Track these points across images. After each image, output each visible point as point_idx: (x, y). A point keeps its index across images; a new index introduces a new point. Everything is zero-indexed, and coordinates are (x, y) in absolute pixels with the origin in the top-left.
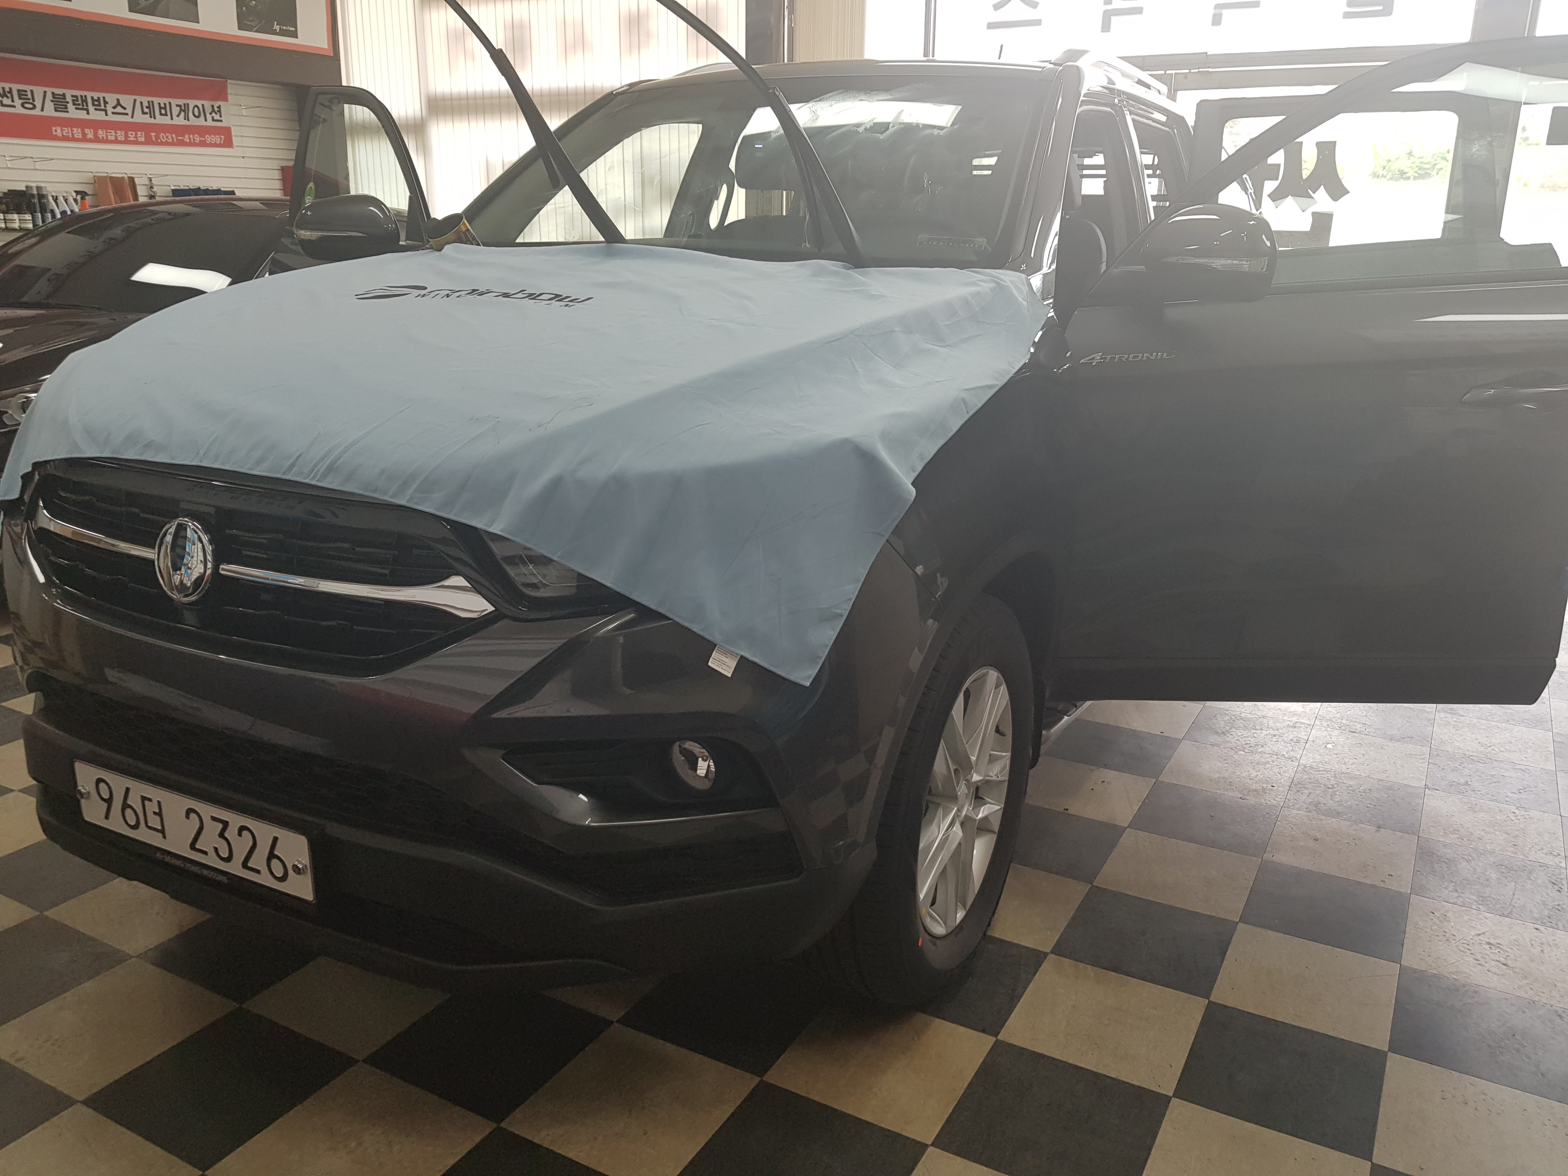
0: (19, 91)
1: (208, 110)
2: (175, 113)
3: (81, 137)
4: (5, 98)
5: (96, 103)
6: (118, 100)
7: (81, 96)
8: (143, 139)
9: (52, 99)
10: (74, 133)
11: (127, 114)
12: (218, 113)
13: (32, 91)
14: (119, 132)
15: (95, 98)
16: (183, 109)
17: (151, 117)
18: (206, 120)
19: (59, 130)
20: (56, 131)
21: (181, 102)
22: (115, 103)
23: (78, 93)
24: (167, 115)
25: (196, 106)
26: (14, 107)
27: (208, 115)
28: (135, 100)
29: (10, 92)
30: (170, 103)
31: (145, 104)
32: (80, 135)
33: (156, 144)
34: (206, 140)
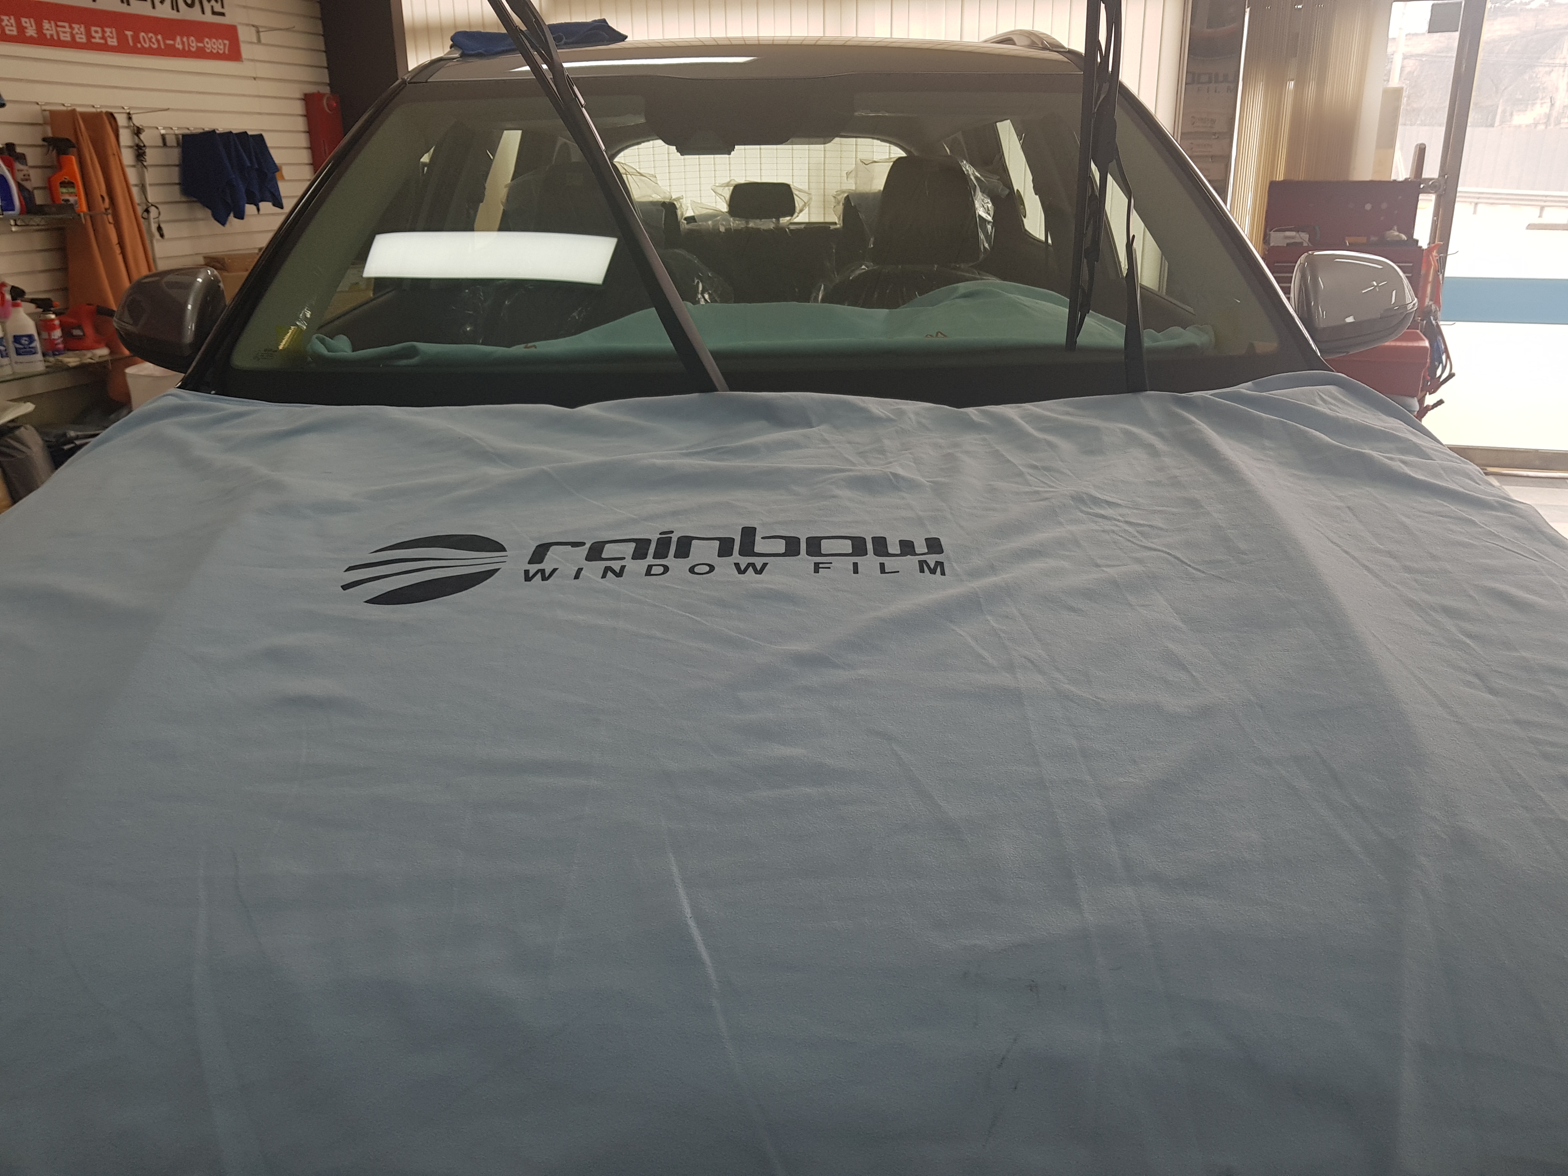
3: (15, 33)
8: (113, 42)
10: (4, 24)
14: (76, 26)
18: (203, 12)
27: (206, 4)
32: (14, 29)
33: (136, 50)
34: (204, 46)
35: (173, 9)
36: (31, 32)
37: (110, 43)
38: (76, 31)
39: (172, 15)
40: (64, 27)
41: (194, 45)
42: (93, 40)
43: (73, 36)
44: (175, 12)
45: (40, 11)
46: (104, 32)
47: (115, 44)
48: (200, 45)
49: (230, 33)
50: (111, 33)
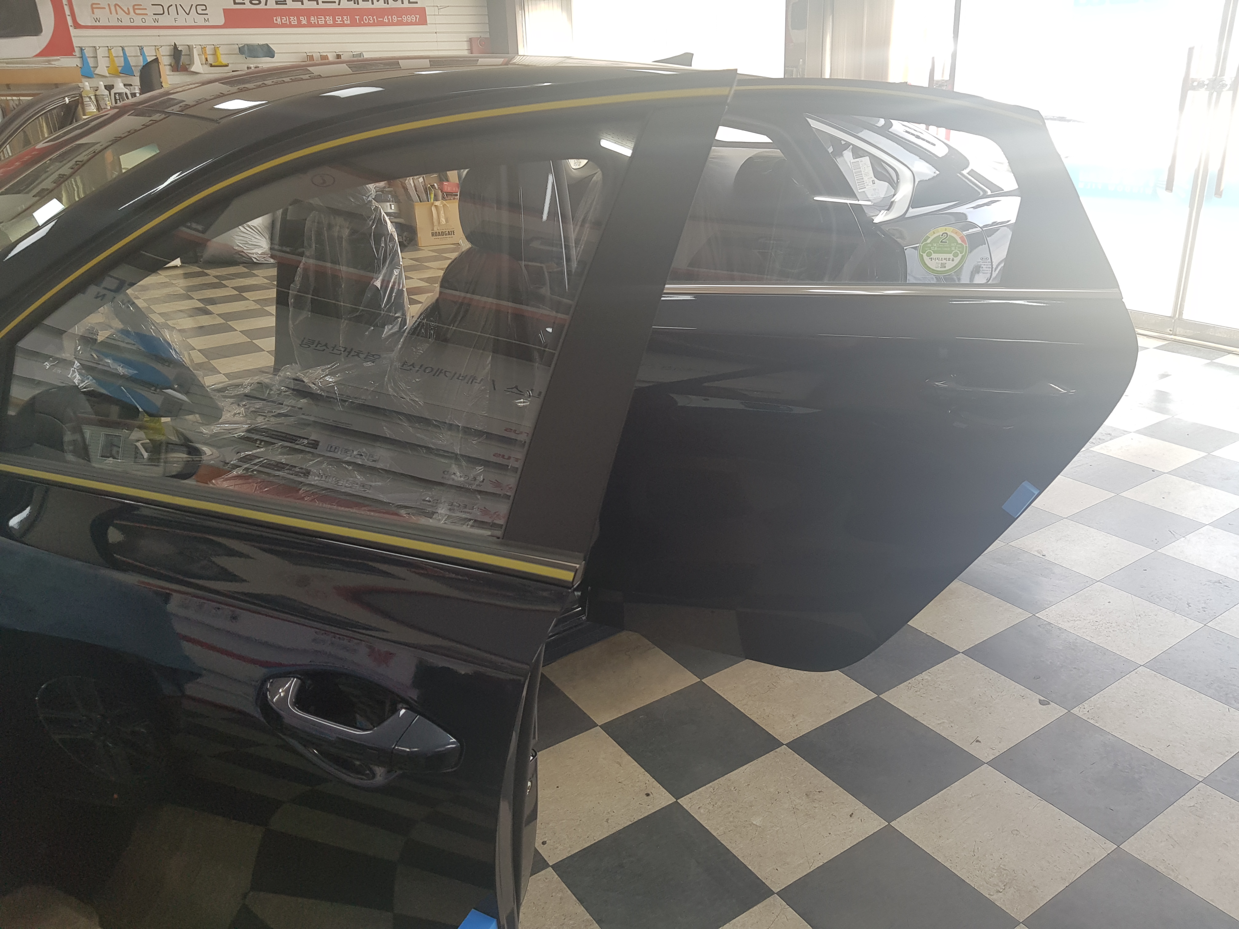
8: (347, 22)
10: (291, 20)
11: (335, 2)
14: (328, 17)
17: (355, 3)
18: (403, 3)
19: (279, 20)
20: (276, 20)
24: (368, 1)
26: (244, 4)
32: (296, 22)
33: (360, 25)
34: (402, 19)
35: (385, 3)
36: (304, 22)
37: (345, 23)
38: (328, 19)
39: (386, 6)
40: (322, 18)
41: (395, 19)
42: (336, 22)
43: (326, 22)
44: (386, 4)
45: (308, 13)
46: (343, 18)
47: (349, 23)
48: (401, 19)
49: (420, 12)
50: (347, 18)
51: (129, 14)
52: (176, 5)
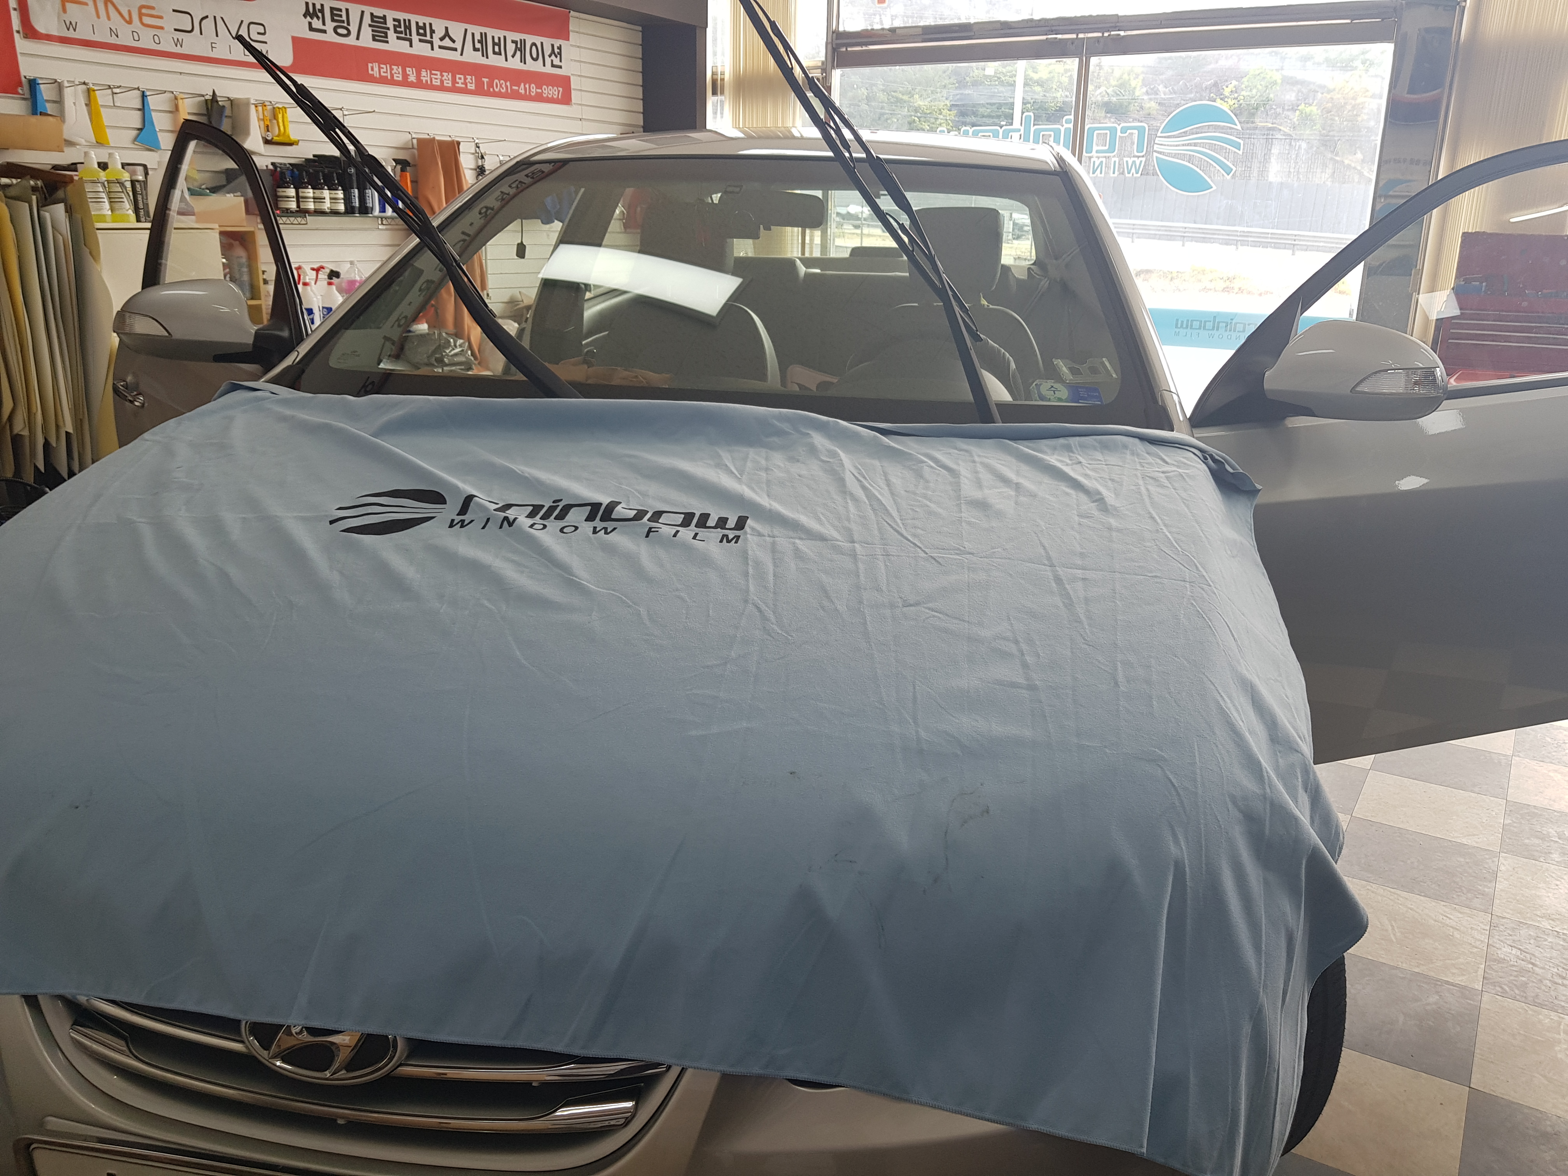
0: (332, 9)
1: (548, 51)
2: (509, 54)
3: (400, 79)
4: (315, 19)
5: (421, 31)
6: (447, 28)
7: (405, 20)
8: (471, 87)
9: (370, 23)
10: (393, 72)
11: (455, 50)
12: (559, 56)
13: (347, 10)
14: (445, 74)
15: (421, 24)
16: (519, 46)
17: (483, 56)
18: (544, 65)
19: (376, 69)
20: (372, 69)
21: (518, 36)
22: (443, 33)
23: (401, 16)
24: (500, 54)
25: (534, 44)
26: (324, 32)
27: (547, 57)
28: (466, 30)
29: (322, 11)
30: (505, 38)
31: (477, 37)
32: (400, 76)
33: (488, 94)
34: (542, 92)
35: (521, 62)
36: (412, 78)
37: (469, 87)
38: (445, 77)
39: (520, 66)
40: (436, 75)
41: (534, 90)
42: (457, 85)
43: (442, 82)
44: (522, 64)
45: (420, 62)
46: (465, 79)
47: (473, 88)
48: (540, 91)
49: (564, 83)
50: (472, 79)
51: (130, 22)
52: (215, 17)
